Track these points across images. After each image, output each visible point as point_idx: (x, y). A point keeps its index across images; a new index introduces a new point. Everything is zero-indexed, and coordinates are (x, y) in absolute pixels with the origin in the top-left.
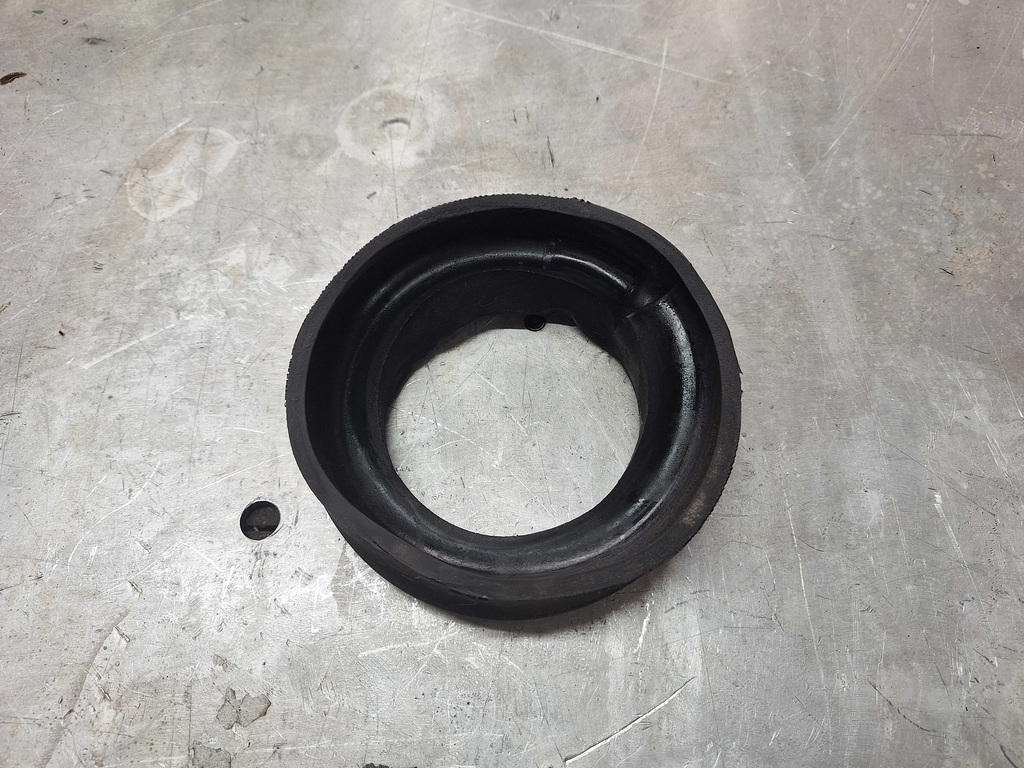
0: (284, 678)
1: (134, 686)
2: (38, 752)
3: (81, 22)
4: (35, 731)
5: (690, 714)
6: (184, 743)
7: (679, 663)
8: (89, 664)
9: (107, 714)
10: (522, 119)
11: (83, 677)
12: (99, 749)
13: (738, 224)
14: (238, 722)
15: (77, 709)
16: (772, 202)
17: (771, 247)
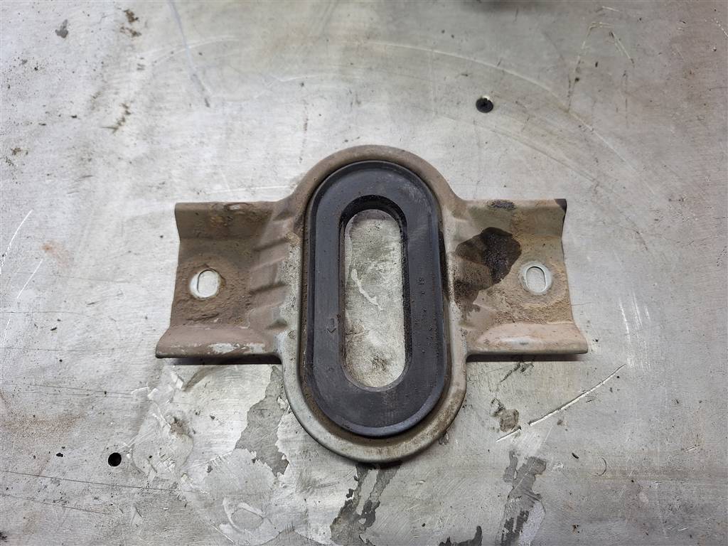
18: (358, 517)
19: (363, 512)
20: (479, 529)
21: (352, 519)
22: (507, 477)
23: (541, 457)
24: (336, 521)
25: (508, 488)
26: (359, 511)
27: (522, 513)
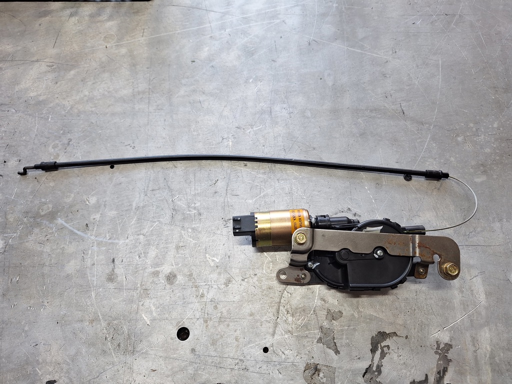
0: (345, 305)
1: (296, 309)
2: (271, 330)
3: (211, 65)
4: (268, 325)
5: (483, 313)
6: (317, 326)
7: (477, 296)
8: (280, 302)
9: (290, 319)
10: (389, 97)
11: (279, 307)
12: (290, 329)
13: (479, 136)
14: (333, 319)
15: (279, 317)
16: (490, 126)
17: (492, 145)
18: (374, 372)
19: (376, 369)
20: (426, 375)
21: (372, 372)
22: (436, 353)
23: (449, 343)
24: (365, 373)
25: (438, 356)
26: (374, 369)
27: (444, 368)
